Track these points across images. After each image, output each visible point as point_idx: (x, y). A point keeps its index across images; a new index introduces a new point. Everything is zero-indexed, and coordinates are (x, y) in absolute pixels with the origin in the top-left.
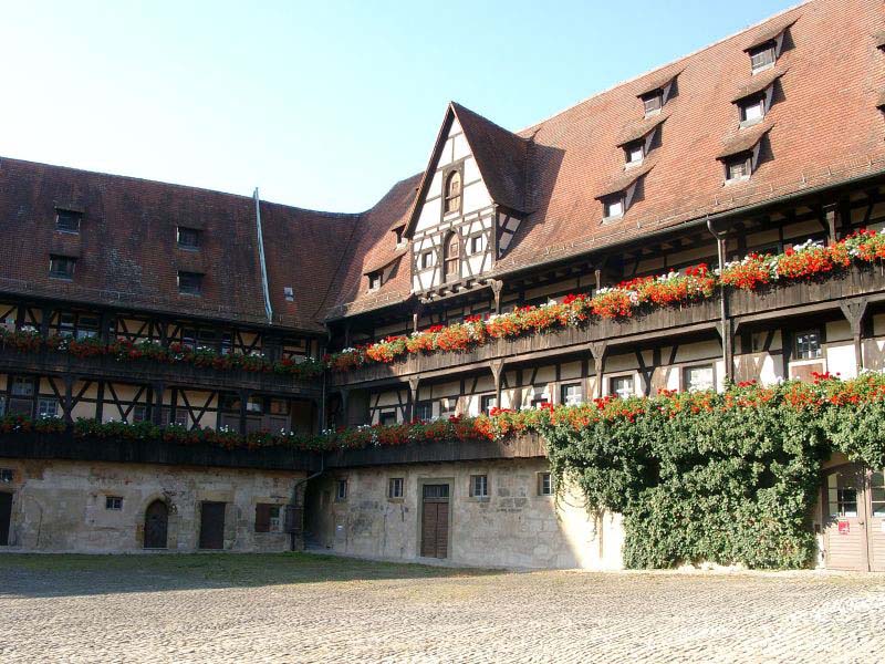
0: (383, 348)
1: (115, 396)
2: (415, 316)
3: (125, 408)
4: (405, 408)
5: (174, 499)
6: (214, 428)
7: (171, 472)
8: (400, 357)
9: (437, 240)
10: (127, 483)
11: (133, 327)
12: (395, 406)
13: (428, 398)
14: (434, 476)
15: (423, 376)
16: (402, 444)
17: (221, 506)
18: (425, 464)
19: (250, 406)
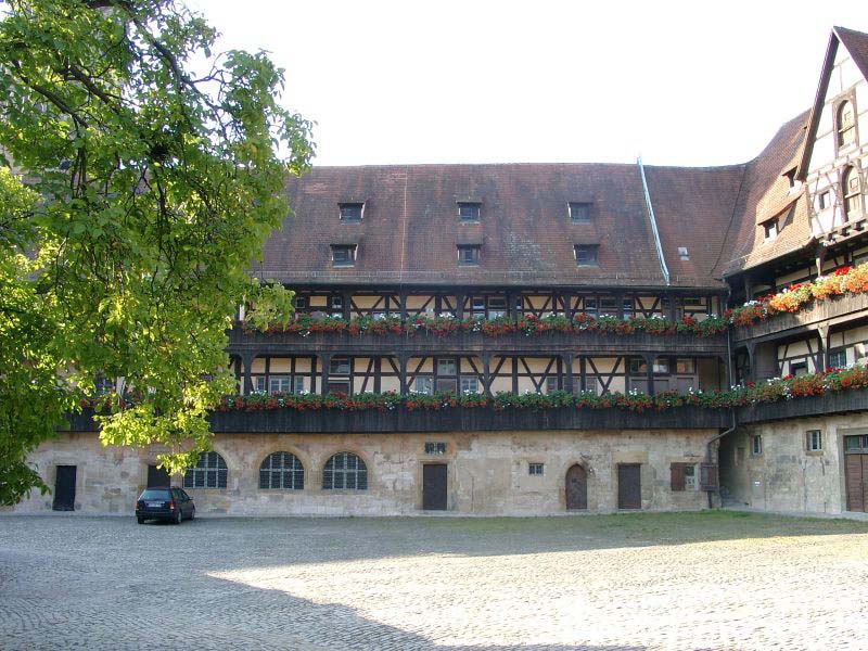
0: (786, 298)
1: (528, 369)
2: (818, 260)
3: (538, 379)
4: (816, 357)
5: (591, 462)
6: (623, 392)
7: (586, 437)
8: (806, 305)
9: (835, 178)
10: (546, 450)
11: (538, 303)
12: (806, 356)
13: (841, 344)
14: (855, 425)
15: (833, 322)
16: (816, 394)
17: (637, 466)
18: (844, 414)
19: (656, 368)
